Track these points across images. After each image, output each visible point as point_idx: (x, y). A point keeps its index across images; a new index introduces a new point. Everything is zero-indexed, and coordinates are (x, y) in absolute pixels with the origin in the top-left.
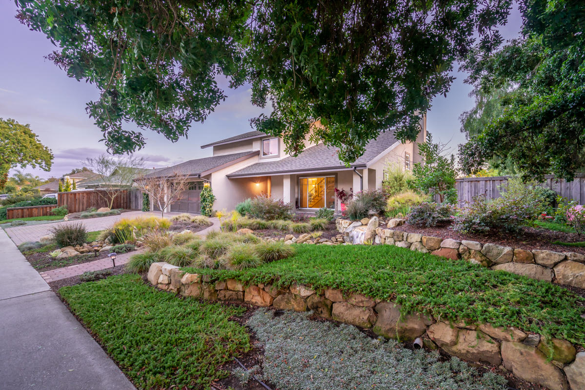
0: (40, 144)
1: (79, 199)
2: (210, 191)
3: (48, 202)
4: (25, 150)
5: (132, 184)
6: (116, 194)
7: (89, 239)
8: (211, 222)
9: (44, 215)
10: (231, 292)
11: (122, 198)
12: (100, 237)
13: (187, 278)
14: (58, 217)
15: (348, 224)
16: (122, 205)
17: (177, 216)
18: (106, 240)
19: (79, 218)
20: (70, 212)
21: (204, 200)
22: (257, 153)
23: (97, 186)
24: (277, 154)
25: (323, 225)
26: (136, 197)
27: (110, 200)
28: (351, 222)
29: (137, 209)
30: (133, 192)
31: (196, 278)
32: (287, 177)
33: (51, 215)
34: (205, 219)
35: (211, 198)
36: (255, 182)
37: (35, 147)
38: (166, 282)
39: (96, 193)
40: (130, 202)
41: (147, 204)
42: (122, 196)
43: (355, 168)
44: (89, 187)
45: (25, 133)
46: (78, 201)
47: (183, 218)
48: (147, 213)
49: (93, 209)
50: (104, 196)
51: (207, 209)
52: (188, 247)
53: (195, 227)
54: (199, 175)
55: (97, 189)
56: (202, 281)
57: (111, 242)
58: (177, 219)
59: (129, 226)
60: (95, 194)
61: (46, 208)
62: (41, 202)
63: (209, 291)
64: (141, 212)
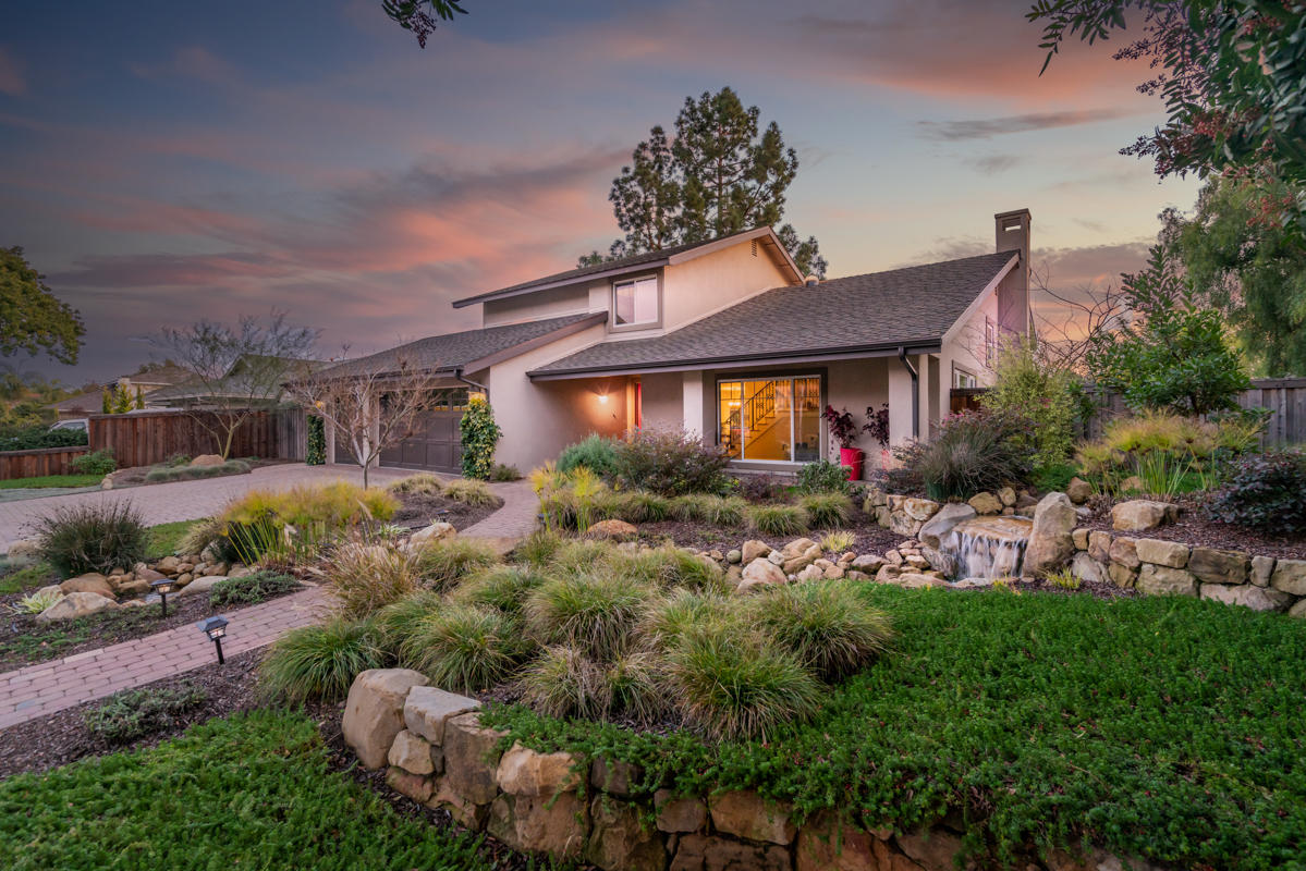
0: (47, 296)
1: (145, 432)
2: (487, 412)
3: (66, 440)
4: (9, 311)
5: (279, 397)
6: (241, 420)
7: (153, 549)
8: (497, 498)
9: (52, 473)
10: (732, 848)
11: (255, 431)
12: (186, 543)
13: (523, 769)
14: (88, 479)
15: (929, 510)
16: (255, 447)
17: (403, 480)
18: (205, 553)
19: (141, 481)
20: (122, 465)
21: (471, 437)
22: (602, 319)
23: (192, 402)
24: (656, 320)
25: (840, 511)
26: (290, 428)
27: (224, 435)
28: (936, 504)
29: (292, 459)
30: (281, 416)
31: (566, 771)
32: (692, 377)
33: (72, 472)
34: (483, 490)
35: (491, 433)
36: (598, 393)
37: (36, 303)
38: (425, 767)
39: (189, 417)
40: (275, 440)
41: (320, 445)
42: (256, 423)
43: (906, 350)
44: (174, 404)
45: (10, 268)
46: (141, 439)
47: (423, 487)
48: (320, 468)
49: (180, 458)
50: (209, 425)
51: (480, 461)
52: (479, 601)
53: (458, 512)
54: (459, 371)
55: (194, 408)
56: (593, 790)
57: (219, 560)
58: (404, 488)
59: (272, 513)
60: (187, 421)
61: (59, 454)
62: (45, 439)
63: (631, 838)
64: (303, 466)
